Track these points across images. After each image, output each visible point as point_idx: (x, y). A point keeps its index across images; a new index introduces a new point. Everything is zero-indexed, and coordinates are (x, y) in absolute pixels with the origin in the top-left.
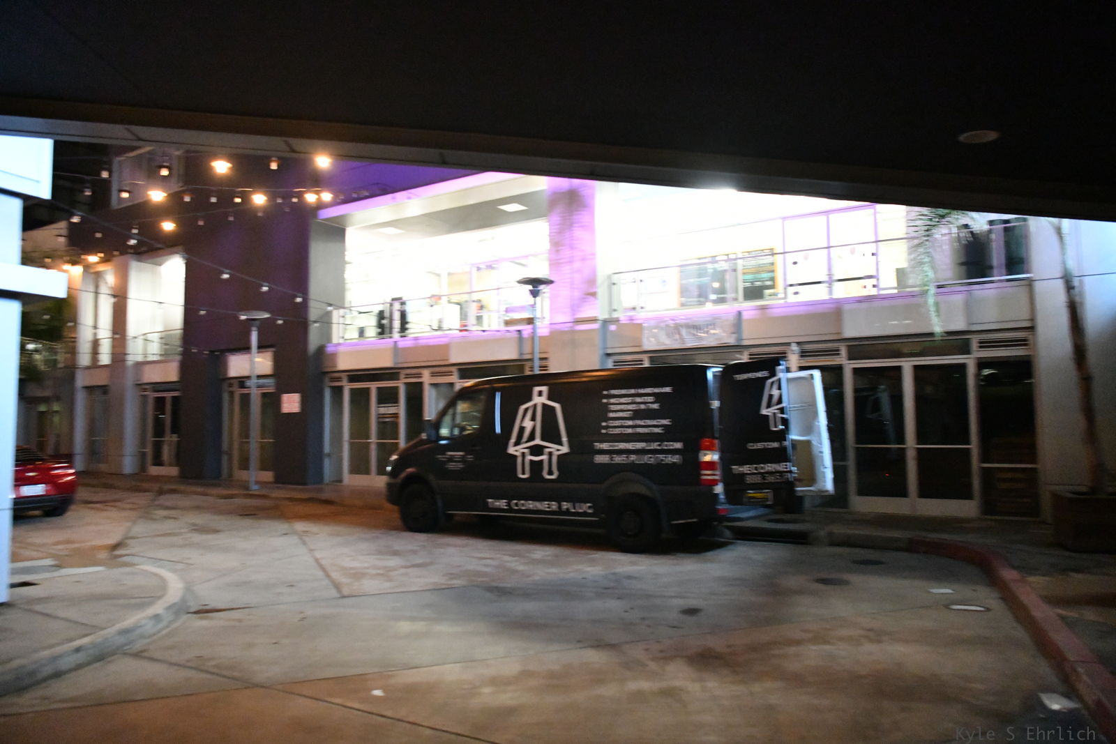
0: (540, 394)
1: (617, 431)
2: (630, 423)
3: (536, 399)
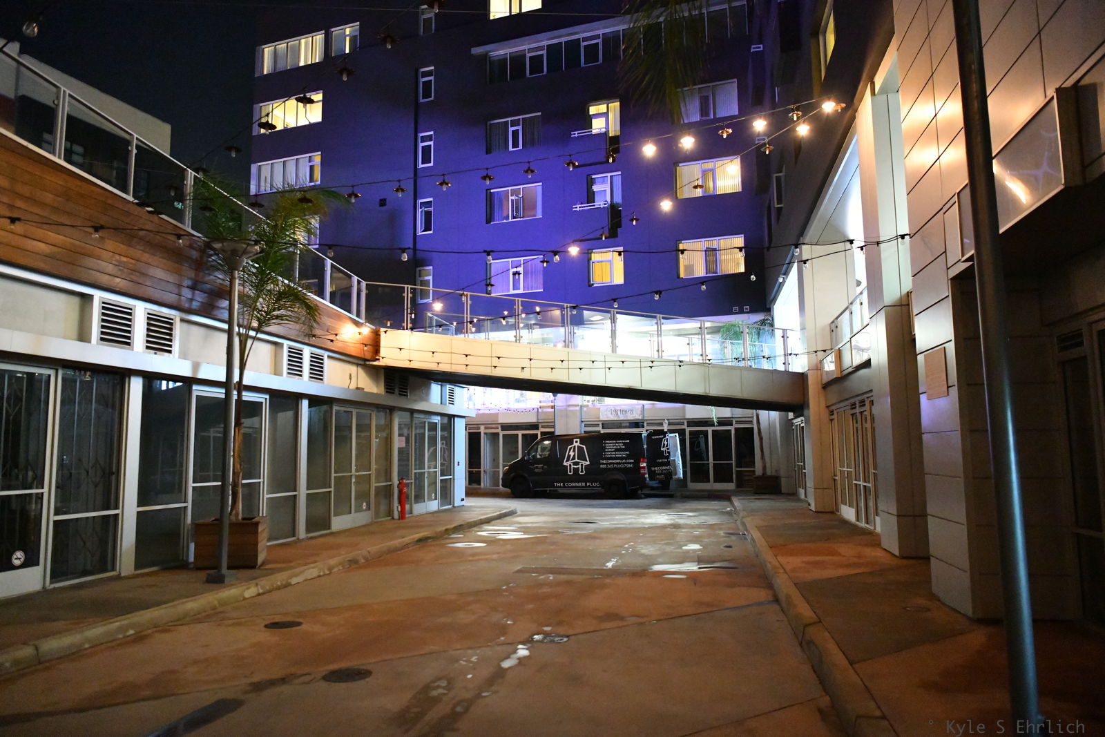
0: (576, 442)
1: (609, 456)
2: (614, 453)
3: (575, 444)
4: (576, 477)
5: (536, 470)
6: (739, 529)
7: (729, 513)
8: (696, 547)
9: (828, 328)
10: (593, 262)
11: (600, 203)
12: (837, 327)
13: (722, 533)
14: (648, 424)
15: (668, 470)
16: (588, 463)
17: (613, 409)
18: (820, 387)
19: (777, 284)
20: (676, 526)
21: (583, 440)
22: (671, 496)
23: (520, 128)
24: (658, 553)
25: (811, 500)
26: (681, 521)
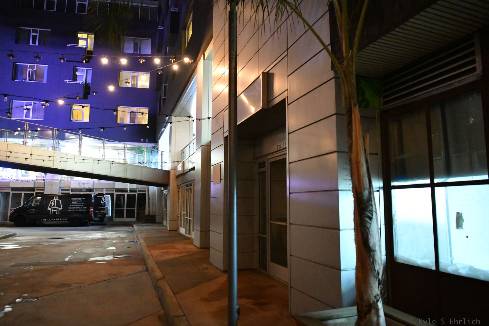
0: (56, 198)
1: (73, 205)
2: (76, 204)
3: (55, 199)
4: (54, 215)
5: (31, 212)
6: (134, 239)
7: (132, 232)
8: (113, 248)
9: (180, 152)
10: (73, 110)
11: (79, 81)
12: (184, 152)
13: (127, 241)
14: (96, 190)
15: (104, 212)
16: (62, 209)
17: (78, 182)
18: (175, 177)
19: (161, 132)
20: (105, 239)
21: (60, 197)
22: (104, 225)
23: (37, 35)
24: (94, 252)
25: (168, 225)
26: (108, 236)
